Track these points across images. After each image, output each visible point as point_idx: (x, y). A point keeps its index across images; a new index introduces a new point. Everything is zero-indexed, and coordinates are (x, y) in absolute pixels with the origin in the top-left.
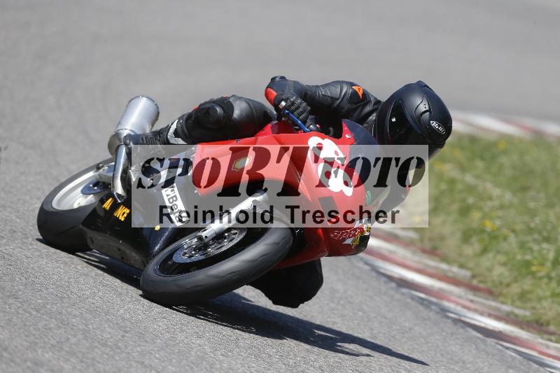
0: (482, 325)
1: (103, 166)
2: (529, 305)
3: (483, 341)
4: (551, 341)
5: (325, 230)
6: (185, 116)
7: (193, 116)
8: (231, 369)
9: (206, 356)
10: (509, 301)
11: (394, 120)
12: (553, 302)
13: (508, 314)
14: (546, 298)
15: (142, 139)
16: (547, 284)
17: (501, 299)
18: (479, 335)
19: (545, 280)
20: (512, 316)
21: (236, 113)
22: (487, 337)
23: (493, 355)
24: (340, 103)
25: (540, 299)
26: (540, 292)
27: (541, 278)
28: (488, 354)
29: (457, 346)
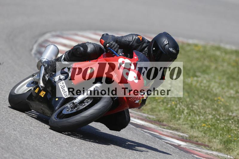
0: (135, 123)
1: (35, 75)
2: (155, 114)
3: (136, 129)
4: (164, 128)
5: (127, 98)
6: (68, 52)
7: (71, 52)
8: (28, 144)
9: (17, 138)
10: (147, 112)
11: (154, 49)
12: (165, 112)
13: (146, 118)
14: (162, 110)
15: (51, 63)
16: (162, 104)
17: (143, 111)
18: (134, 127)
19: (161, 103)
20: (148, 118)
21: (89, 50)
22: (137, 128)
23: (140, 135)
24: (132, 43)
25: (159, 111)
26: (160, 108)
27: (159, 102)
28: (138, 135)
29: (125, 132)
